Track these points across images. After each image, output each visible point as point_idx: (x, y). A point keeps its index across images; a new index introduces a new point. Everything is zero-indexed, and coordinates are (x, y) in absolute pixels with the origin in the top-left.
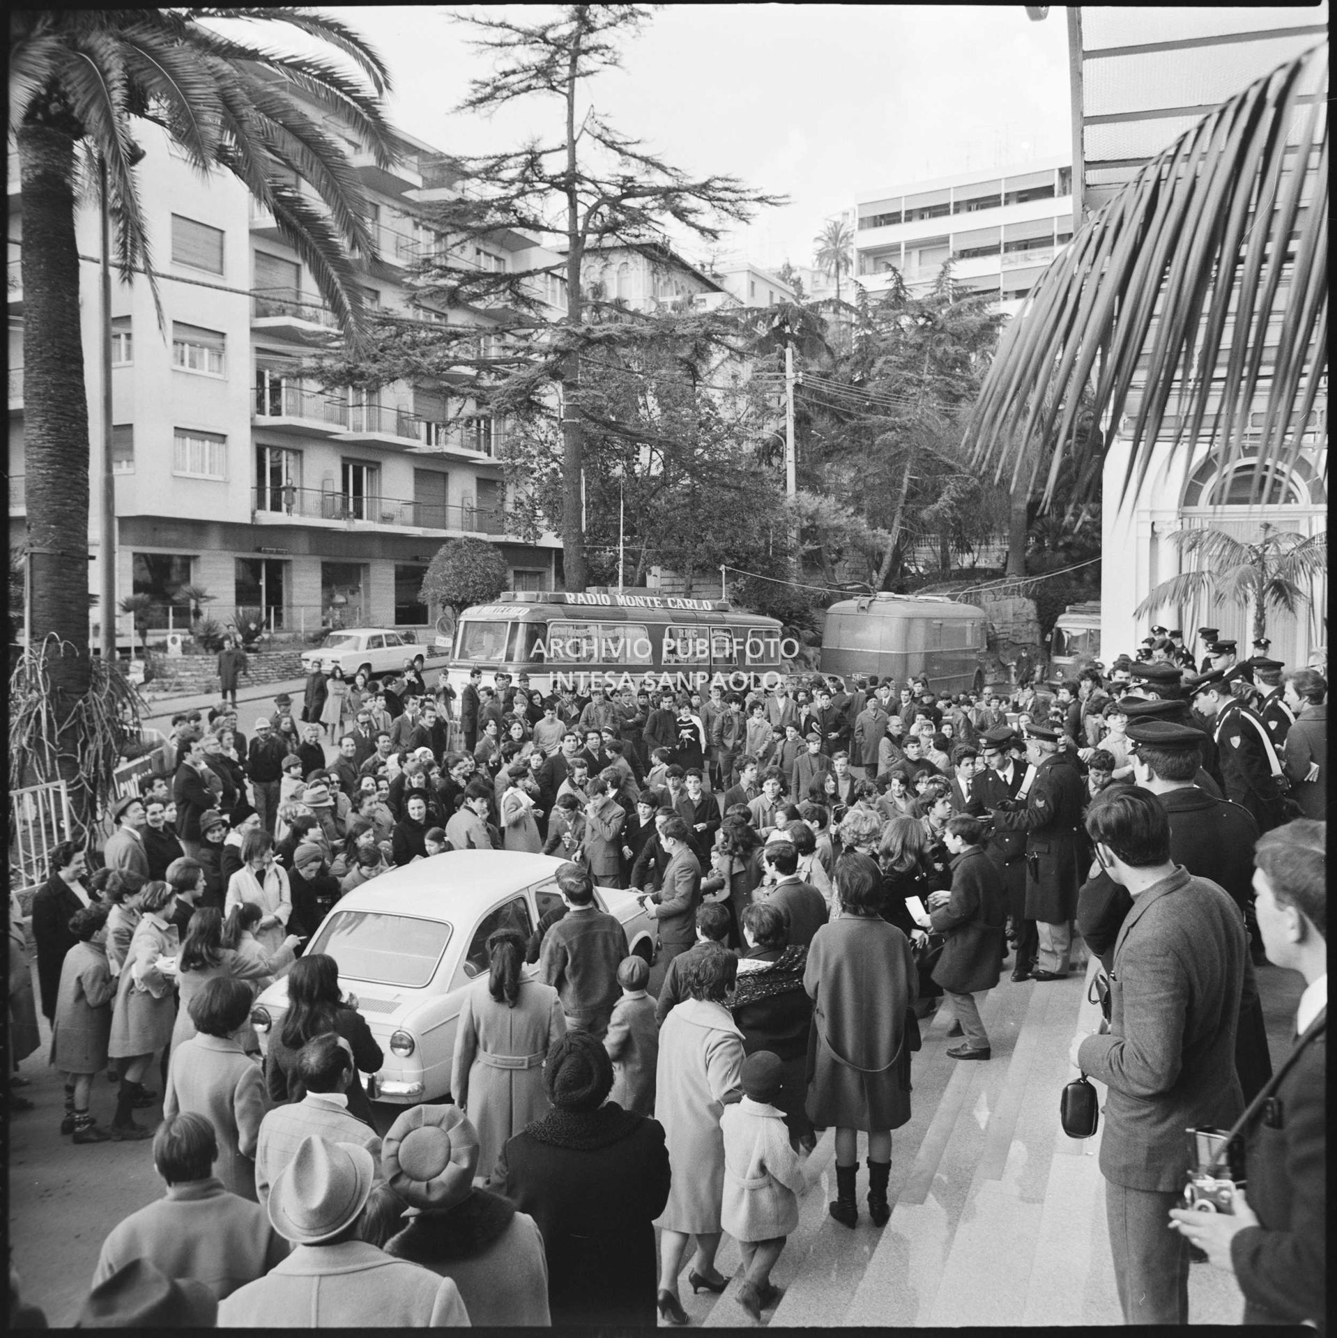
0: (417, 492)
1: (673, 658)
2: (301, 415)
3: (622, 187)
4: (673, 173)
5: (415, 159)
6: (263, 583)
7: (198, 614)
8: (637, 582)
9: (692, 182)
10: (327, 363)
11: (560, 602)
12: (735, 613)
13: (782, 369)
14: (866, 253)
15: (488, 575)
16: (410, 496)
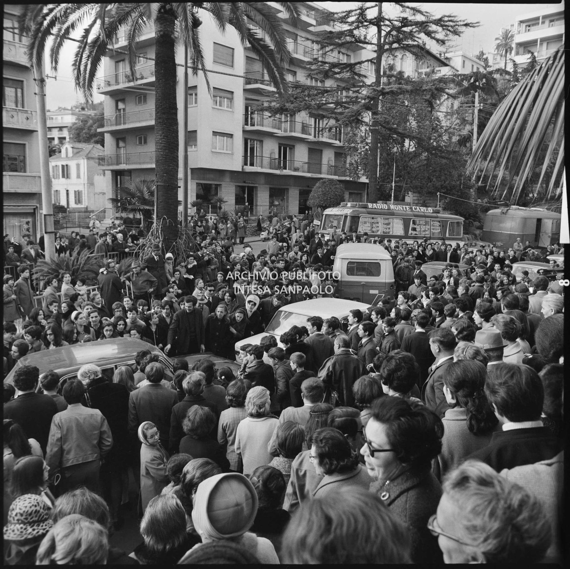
0: (309, 158)
1: (414, 233)
2: (263, 126)
3: (401, 22)
4: (426, 14)
5: (313, 13)
6: (246, 196)
7: (220, 208)
8: (400, 199)
9: (434, 18)
10: (273, 104)
11: (366, 207)
12: (443, 214)
13: (473, 102)
14: (520, 45)
15: (336, 195)
16: (307, 161)
